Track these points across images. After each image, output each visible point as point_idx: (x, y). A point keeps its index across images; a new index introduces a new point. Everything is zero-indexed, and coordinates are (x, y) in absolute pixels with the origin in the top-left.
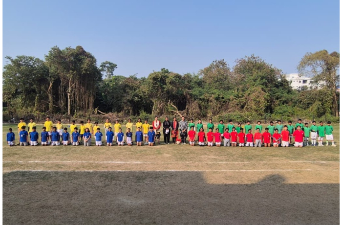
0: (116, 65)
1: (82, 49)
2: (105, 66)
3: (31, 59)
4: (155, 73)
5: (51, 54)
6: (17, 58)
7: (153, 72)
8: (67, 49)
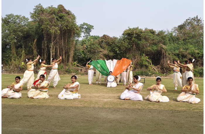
0: (93, 26)
1: (63, 7)
2: (83, 28)
3: (18, 17)
4: (130, 29)
5: (35, 12)
6: (6, 17)
7: (128, 29)
8: (49, 7)
